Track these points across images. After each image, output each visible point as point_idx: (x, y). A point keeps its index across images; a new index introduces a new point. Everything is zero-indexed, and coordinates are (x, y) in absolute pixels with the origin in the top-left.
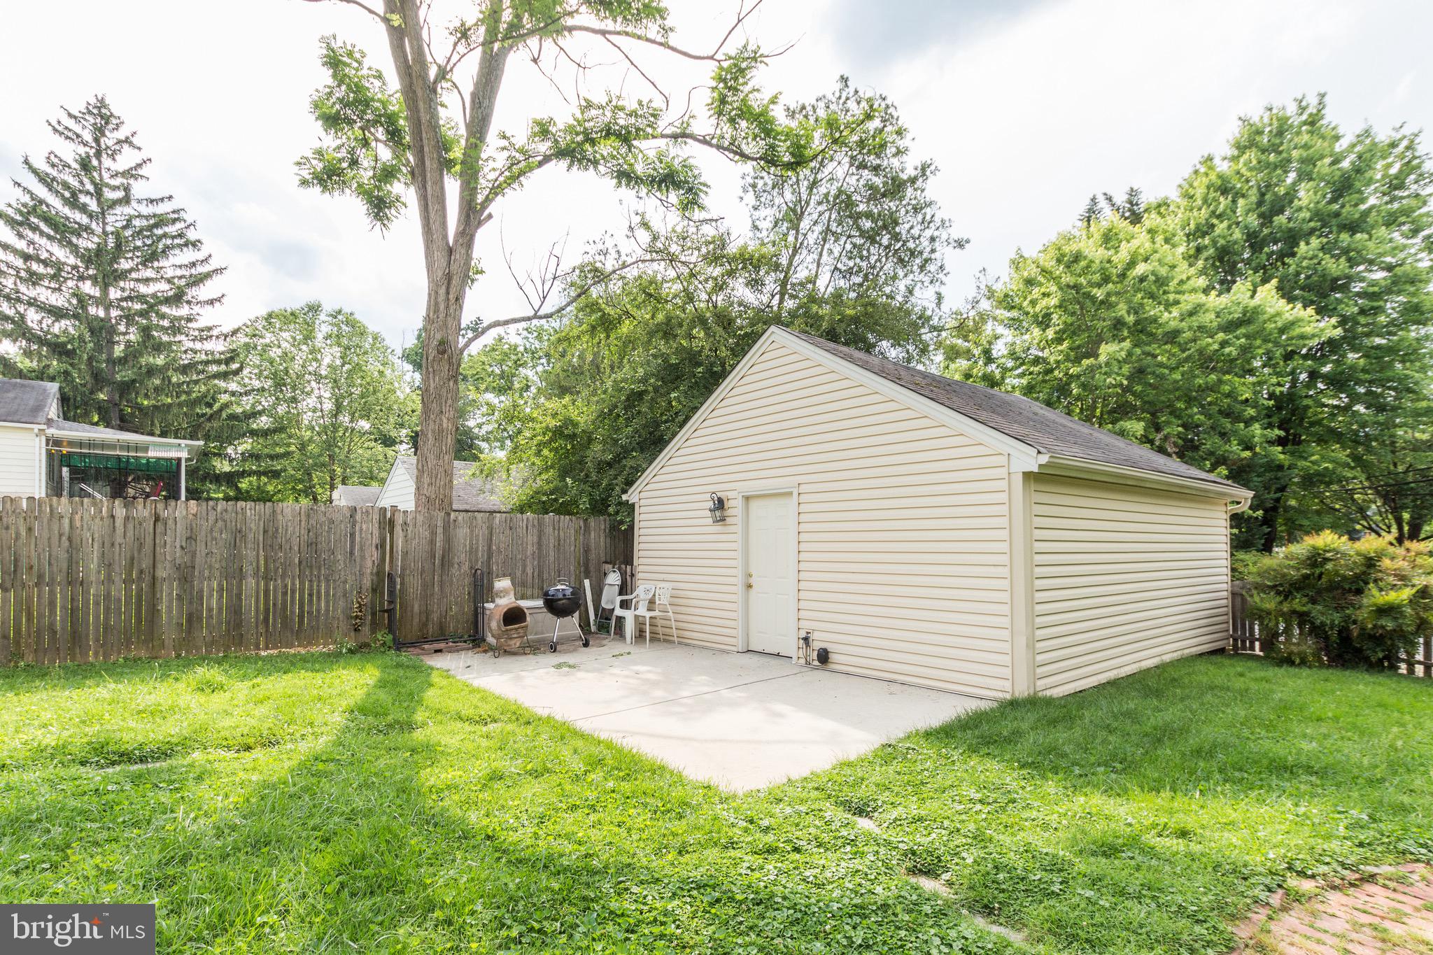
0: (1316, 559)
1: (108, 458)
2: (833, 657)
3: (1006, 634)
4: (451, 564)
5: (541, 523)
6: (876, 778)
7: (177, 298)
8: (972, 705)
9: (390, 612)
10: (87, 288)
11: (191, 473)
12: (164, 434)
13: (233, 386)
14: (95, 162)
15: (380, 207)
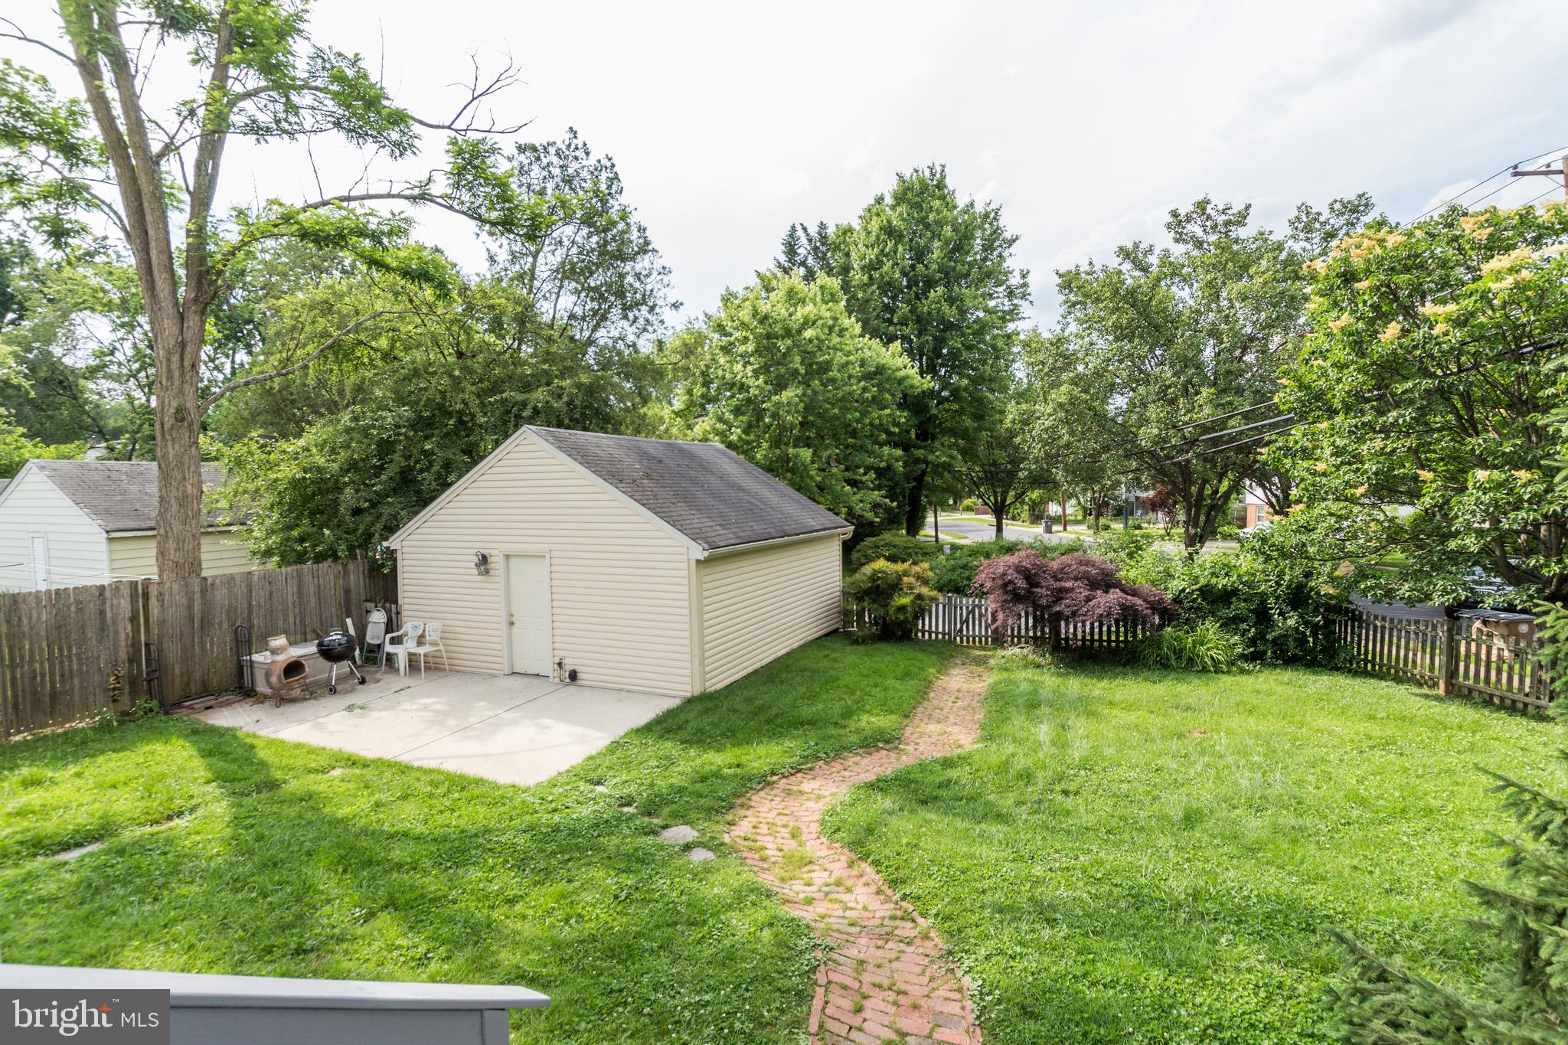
0: (873, 578)
2: (580, 675)
3: (688, 657)
4: (211, 625)
5: (300, 575)
6: (607, 764)
9: (154, 680)
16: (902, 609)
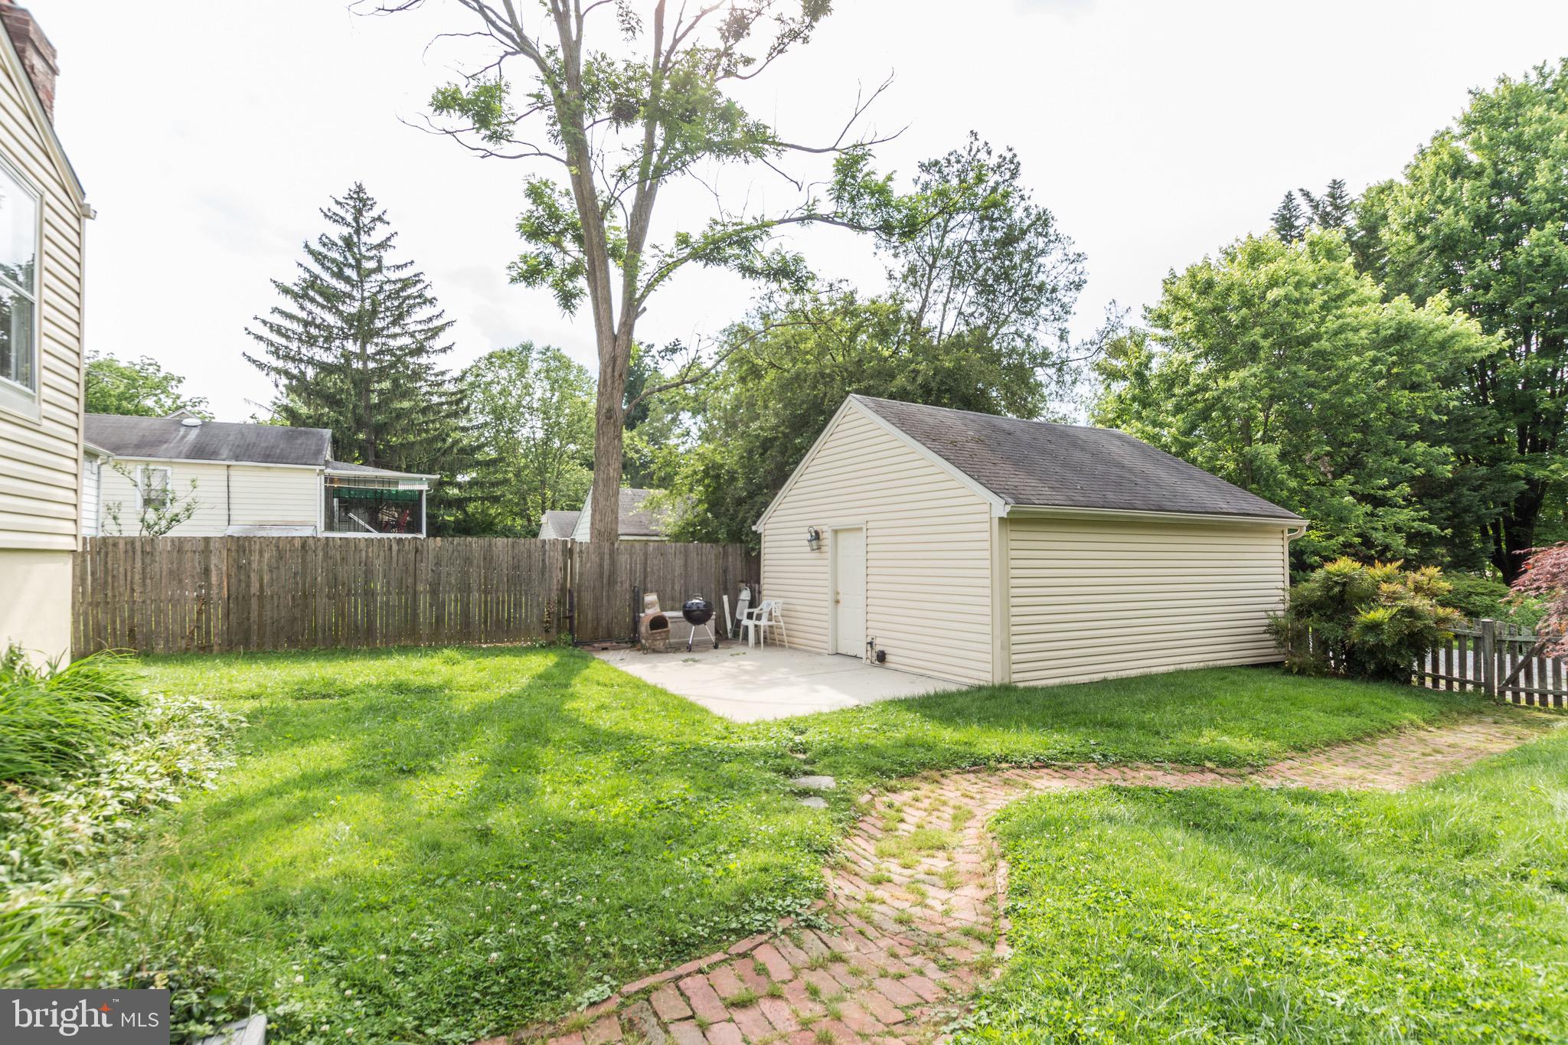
0: (1328, 584)
1: (367, 491)
2: (889, 658)
4: (615, 583)
5: (687, 550)
7: (420, 350)
8: (940, 687)
9: (571, 618)
10: (351, 346)
11: (431, 500)
12: (408, 470)
13: (463, 423)
14: (355, 239)
15: (567, 299)
16: (1374, 627)
